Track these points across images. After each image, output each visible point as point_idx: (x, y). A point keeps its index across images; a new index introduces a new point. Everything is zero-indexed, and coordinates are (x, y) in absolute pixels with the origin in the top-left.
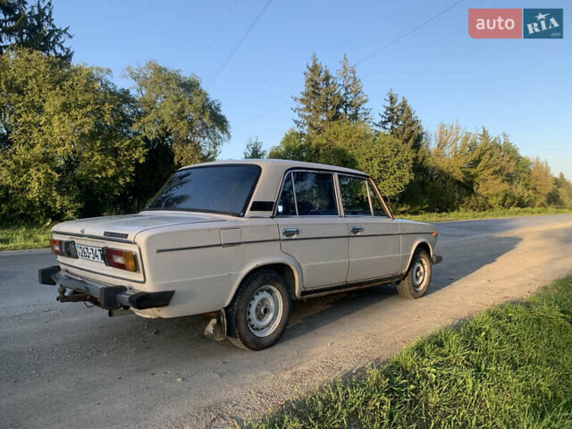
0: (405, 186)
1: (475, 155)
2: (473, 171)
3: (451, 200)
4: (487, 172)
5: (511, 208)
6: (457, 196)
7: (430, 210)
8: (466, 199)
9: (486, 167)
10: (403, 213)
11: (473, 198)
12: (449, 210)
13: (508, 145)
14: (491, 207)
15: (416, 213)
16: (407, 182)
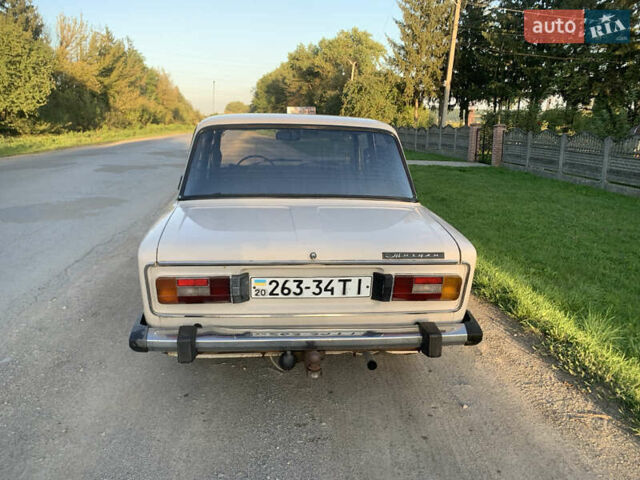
0: (47, 97)
1: (107, 61)
2: (107, 81)
3: (92, 116)
4: (123, 83)
5: (149, 124)
6: (98, 110)
7: (73, 128)
8: (107, 114)
9: (121, 76)
10: (42, 132)
11: (113, 113)
12: (91, 127)
13: (133, 52)
14: (130, 124)
15: (58, 133)
16: (49, 92)
